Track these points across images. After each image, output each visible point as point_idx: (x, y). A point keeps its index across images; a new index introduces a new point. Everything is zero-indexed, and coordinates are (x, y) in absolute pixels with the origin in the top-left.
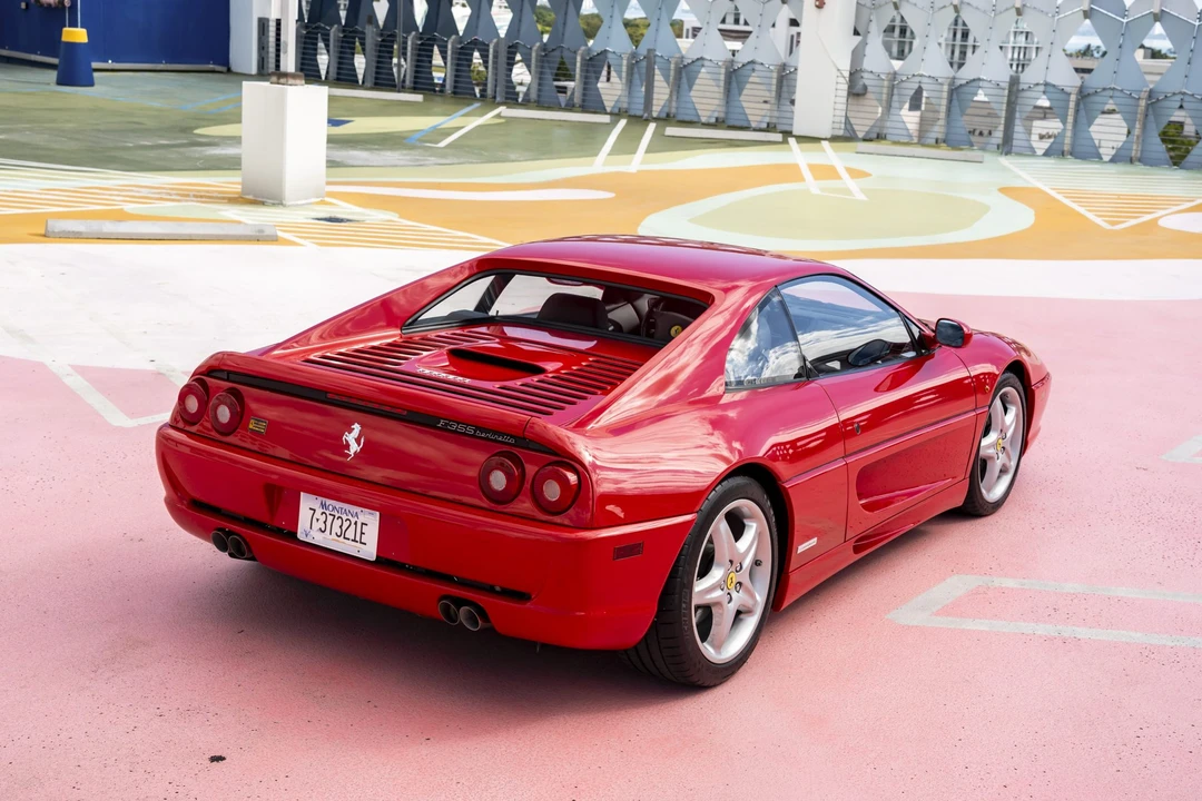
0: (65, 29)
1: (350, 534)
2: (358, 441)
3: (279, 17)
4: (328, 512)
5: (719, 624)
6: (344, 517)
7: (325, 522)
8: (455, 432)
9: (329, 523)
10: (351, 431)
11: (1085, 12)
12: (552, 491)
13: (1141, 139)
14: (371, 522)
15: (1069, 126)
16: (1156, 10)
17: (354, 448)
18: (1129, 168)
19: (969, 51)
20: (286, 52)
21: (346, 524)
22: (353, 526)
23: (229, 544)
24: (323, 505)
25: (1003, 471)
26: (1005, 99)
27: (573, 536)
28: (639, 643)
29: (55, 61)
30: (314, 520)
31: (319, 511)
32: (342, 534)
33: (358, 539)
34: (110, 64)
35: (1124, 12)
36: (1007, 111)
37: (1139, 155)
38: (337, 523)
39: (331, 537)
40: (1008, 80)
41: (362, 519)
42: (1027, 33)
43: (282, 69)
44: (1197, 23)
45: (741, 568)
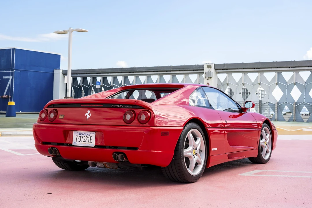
0: (9, 102)
1: (87, 141)
2: (89, 115)
3: (66, 83)
4: (81, 136)
5: (192, 163)
6: (86, 136)
7: (80, 139)
8: (116, 108)
9: (81, 139)
10: (87, 113)
11: (276, 83)
12: (143, 118)
13: (295, 115)
14: (93, 136)
15: (276, 112)
16: (294, 82)
17: (88, 117)
18: (293, 122)
19: (248, 94)
20: (68, 92)
21: (86, 138)
22: (88, 138)
23: (53, 152)
24: (80, 134)
25: (267, 152)
26: (259, 106)
27: (150, 128)
28: (169, 165)
29: (5, 112)
30: (77, 139)
31: (79, 136)
32: (85, 141)
33: (89, 141)
34: (20, 112)
35: (286, 83)
36: (259, 109)
37: (295, 119)
38: (84, 138)
39: (82, 143)
40: (259, 101)
41: (91, 135)
42: (263, 90)
43: (67, 96)
44: (305, 85)
45: (197, 149)
